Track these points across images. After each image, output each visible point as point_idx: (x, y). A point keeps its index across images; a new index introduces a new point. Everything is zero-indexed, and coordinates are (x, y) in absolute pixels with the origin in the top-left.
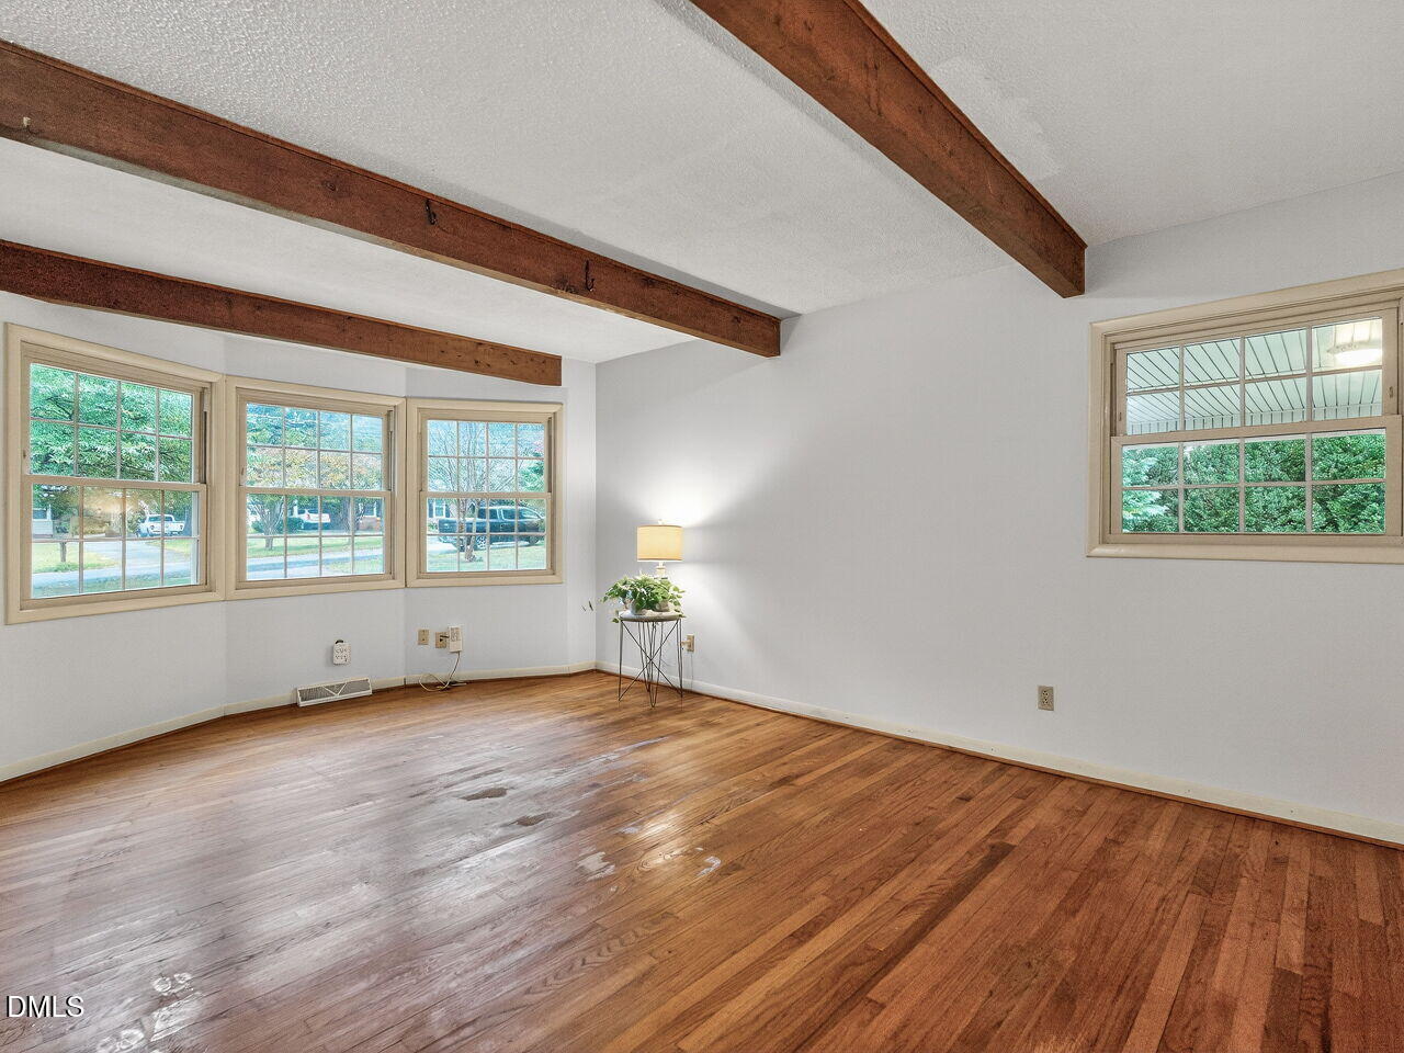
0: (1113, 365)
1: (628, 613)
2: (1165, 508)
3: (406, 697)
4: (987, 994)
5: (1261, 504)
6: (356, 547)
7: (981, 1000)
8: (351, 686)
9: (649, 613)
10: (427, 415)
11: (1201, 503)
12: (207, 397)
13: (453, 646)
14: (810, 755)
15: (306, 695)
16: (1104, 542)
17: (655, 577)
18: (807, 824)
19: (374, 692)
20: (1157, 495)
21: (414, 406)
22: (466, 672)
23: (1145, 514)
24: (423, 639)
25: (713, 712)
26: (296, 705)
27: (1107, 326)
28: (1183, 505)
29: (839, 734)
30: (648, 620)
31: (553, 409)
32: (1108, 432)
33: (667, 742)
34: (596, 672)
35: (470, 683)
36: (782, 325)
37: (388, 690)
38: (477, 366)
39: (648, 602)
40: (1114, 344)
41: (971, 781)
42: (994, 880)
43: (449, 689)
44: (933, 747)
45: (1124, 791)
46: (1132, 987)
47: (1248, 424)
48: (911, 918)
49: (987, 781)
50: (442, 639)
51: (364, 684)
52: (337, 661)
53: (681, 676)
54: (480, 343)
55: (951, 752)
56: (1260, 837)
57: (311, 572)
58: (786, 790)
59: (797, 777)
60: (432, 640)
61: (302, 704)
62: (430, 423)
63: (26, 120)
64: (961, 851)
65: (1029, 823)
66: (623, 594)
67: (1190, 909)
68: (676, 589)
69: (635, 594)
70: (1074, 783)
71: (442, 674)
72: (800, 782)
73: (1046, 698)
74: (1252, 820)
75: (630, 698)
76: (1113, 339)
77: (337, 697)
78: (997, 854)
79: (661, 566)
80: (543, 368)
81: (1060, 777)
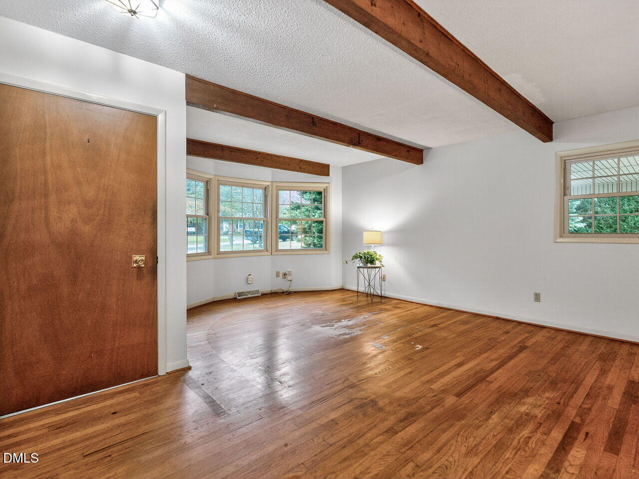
0: (565, 169)
1: (361, 265)
2: (585, 224)
3: (272, 297)
4: (526, 381)
5: (633, 222)
6: (198, 243)
7: (525, 382)
8: (253, 292)
9: (369, 265)
10: (279, 189)
11: (602, 222)
12: (209, 184)
13: (289, 278)
14: (441, 318)
15: (240, 294)
16: (561, 237)
17: (371, 251)
18: (448, 338)
19: (261, 295)
20: (581, 218)
21: (275, 184)
22: (293, 288)
23: (575, 227)
24: (278, 276)
25: (397, 304)
26: (236, 298)
27: (563, 154)
28: (594, 223)
29: (450, 312)
30: (369, 268)
31: (326, 185)
32: (563, 194)
33: (384, 312)
34: (342, 290)
35: (295, 292)
36: (424, 152)
37: (266, 294)
38: (301, 170)
39: (369, 260)
40: (565, 160)
41: (509, 327)
42: (522, 355)
43: (288, 294)
44: (490, 317)
45: (569, 332)
46: (577, 383)
47: (621, 191)
48: (494, 363)
49: (513, 328)
50: (285, 275)
51: (258, 291)
52: (249, 282)
53: (381, 291)
54: (301, 161)
55: (498, 318)
56: (625, 348)
57: (194, 252)
58: (435, 328)
59: (439, 324)
60: (281, 275)
61: (238, 298)
62: (280, 192)
63: (215, 105)
64: (509, 347)
65: (533, 340)
66: (361, 257)
67: (598, 365)
68: (380, 256)
69: (365, 258)
70: (549, 330)
71: (285, 289)
72: (441, 326)
73: (537, 297)
74: (622, 342)
75: (361, 299)
76: (564, 159)
77: (249, 296)
78: (522, 348)
79: (373, 247)
80: (322, 169)
81: (542, 327)
